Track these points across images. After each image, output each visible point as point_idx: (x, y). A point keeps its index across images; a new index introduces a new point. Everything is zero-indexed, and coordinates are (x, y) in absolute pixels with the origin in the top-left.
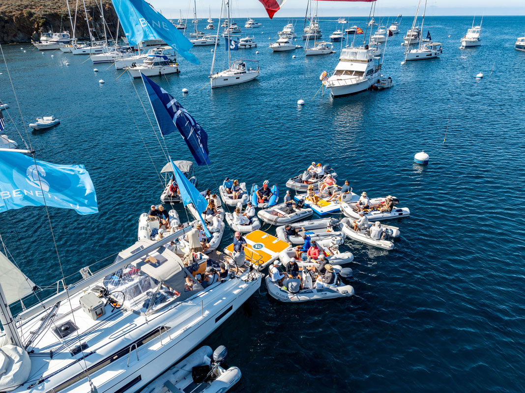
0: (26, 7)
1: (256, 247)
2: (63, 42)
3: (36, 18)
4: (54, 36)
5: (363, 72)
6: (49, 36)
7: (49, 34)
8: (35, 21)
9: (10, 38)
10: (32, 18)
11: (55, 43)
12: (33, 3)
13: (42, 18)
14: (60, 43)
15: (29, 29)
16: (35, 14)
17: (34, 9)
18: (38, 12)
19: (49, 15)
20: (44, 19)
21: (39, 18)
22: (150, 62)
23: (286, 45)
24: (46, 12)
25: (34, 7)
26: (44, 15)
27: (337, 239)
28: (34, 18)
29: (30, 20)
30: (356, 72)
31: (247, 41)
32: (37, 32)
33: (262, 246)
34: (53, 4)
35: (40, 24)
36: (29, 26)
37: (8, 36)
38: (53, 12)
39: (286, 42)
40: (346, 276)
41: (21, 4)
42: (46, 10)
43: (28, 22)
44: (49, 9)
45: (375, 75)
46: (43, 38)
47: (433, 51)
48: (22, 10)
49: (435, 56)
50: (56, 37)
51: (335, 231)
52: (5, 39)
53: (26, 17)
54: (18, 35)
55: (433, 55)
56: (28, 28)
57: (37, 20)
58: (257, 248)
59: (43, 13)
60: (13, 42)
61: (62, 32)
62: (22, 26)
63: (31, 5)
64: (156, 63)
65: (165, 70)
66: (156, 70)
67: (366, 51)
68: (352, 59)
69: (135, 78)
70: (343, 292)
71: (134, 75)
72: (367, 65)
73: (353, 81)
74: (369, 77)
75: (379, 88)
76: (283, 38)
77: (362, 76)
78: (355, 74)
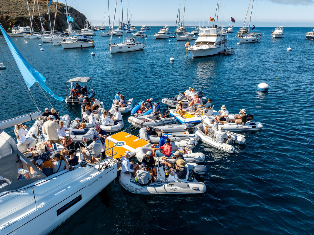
0: (5, 13)
1: (118, 144)
2: (25, 32)
3: (11, 19)
4: (20, 29)
6: (18, 29)
7: (18, 28)
8: (10, 21)
10: (8, 20)
11: (20, 33)
12: (9, 11)
13: (15, 20)
14: (24, 33)
15: (6, 26)
16: (10, 17)
17: (10, 14)
18: (12, 16)
19: (20, 18)
20: (16, 21)
21: (13, 19)
22: (75, 39)
23: (164, 35)
24: (18, 16)
25: (10, 13)
26: (16, 18)
27: (191, 140)
28: (10, 20)
29: (7, 21)
31: (141, 33)
32: (11, 27)
33: (124, 144)
34: (22, 11)
35: (13, 23)
36: (6, 24)
38: (22, 16)
39: (164, 33)
41: (2, 11)
42: (17, 15)
43: (6, 22)
44: (19, 14)
45: (223, 45)
46: (13, 30)
47: (256, 38)
48: (2, 15)
49: (257, 41)
50: (21, 29)
51: (190, 133)
53: (5, 19)
55: (256, 41)
57: (12, 21)
58: (119, 145)
59: (15, 17)
61: (26, 26)
63: (9, 12)
64: (79, 39)
65: (85, 44)
66: (79, 44)
67: (215, 29)
68: (207, 34)
69: (64, 48)
70: (194, 188)
71: (64, 46)
72: (216, 38)
73: (207, 47)
74: (218, 46)
75: (226, 54)
76: (162, 31)
77: (213, 45)
78: (208, 44)
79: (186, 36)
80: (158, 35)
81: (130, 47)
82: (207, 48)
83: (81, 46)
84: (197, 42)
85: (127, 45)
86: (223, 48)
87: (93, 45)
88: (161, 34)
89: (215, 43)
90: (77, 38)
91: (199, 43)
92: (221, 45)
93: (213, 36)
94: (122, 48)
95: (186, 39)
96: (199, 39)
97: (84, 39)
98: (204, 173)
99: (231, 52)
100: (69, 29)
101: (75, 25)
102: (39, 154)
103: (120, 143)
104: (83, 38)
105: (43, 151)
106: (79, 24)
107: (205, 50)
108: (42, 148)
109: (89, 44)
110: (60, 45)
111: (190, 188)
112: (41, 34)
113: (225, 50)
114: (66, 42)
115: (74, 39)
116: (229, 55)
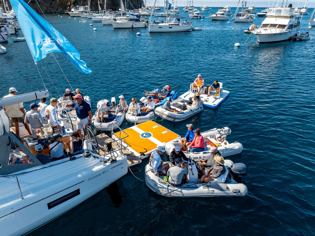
1: (144, 135)
2: (85, 12)
5: (285, 26)
6: (76, 8)
8: (69, 0)
9: (54, 11)
11: (81, 12)
23: (221, 16)
30: (279, 25)
31: (198, 14)
32: (70, 7)
35: (72, 3)
37: (53, 9)
39: (222, 14)
40: (238, 172)
45: (294, 29)
46: (73, 10)
50: (81, 9)
52: (52, 11)
54: (59, 9)
56: (65, 4)
57: (71, 0)
58: (145, 137)
60: (55, 13)
61: (85, 6)
62: (62, 4)
64: (131, 19)
65: (137, 25)
66: (130, 24)
67: (289, 8)
68: (277, 15)
69: (115, 28)
70: (234, 191)
71: (115, 26)
72: (289, 20)
73: (277, 31)
74: (290, 30)
75: (297, 39)
76: (221, 11)
77: (284, 29)
78: (278, 27)
79: (245, 17)
80: (214, 15)
81: (171, 28)
82: (277, 33)
83: (132, 26)
84: (264, 25)
85: (169, 25)
86: (295, 33)
87: (145, 25)
88: (217, 15)
89: (286, 27)
90: (128, 18)
91: (265, 25)
92: (293, 29)
93: (285, 17)
94: (161, 28)
95: (245, 20)
96: (266, 21)
97: (137, 19)
98: (244, 172)
99: (304, 37)
100: (122, 9)
101: (130, 4)
102: (45, 137)
103: (147, 134)
104: (135, 17)
105: (49, 135)
106: (133, 4)
107: (275, 34)
108: (49, 131)
109: (141, 24)
110: (110, 25)
111: (229, 190)
112: (96, 13)
113: (296, 35)
114: (117, 21)
115: (126, 19)
116: (301, 40)
